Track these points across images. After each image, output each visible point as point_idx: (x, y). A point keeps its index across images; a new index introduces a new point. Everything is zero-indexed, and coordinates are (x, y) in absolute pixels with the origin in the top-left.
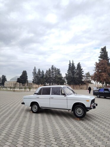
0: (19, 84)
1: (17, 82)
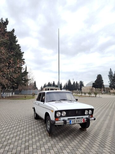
0: (95, 89)
1: (93, 87)
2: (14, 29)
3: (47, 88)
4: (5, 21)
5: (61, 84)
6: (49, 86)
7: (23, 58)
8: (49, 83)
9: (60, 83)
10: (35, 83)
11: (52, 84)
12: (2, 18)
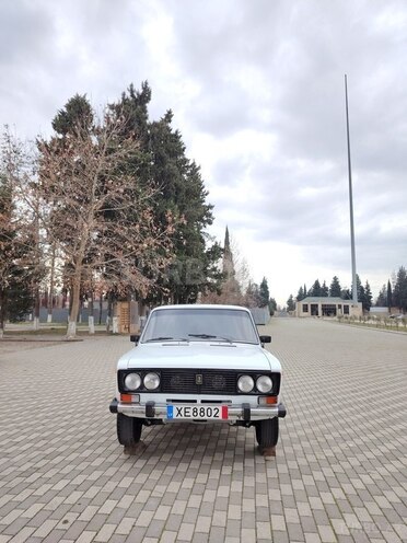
2: (170, 112)
3: (309, 301)
4: (141, 91)
5: (368, 286)
6: (316, 296)
7: (206, 204)
8: (317, 283)
9: (363, 284)
10: (264, 286)
11: (328, 285)
12: (132, 85)
